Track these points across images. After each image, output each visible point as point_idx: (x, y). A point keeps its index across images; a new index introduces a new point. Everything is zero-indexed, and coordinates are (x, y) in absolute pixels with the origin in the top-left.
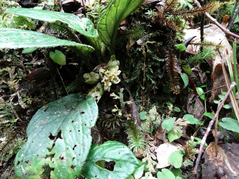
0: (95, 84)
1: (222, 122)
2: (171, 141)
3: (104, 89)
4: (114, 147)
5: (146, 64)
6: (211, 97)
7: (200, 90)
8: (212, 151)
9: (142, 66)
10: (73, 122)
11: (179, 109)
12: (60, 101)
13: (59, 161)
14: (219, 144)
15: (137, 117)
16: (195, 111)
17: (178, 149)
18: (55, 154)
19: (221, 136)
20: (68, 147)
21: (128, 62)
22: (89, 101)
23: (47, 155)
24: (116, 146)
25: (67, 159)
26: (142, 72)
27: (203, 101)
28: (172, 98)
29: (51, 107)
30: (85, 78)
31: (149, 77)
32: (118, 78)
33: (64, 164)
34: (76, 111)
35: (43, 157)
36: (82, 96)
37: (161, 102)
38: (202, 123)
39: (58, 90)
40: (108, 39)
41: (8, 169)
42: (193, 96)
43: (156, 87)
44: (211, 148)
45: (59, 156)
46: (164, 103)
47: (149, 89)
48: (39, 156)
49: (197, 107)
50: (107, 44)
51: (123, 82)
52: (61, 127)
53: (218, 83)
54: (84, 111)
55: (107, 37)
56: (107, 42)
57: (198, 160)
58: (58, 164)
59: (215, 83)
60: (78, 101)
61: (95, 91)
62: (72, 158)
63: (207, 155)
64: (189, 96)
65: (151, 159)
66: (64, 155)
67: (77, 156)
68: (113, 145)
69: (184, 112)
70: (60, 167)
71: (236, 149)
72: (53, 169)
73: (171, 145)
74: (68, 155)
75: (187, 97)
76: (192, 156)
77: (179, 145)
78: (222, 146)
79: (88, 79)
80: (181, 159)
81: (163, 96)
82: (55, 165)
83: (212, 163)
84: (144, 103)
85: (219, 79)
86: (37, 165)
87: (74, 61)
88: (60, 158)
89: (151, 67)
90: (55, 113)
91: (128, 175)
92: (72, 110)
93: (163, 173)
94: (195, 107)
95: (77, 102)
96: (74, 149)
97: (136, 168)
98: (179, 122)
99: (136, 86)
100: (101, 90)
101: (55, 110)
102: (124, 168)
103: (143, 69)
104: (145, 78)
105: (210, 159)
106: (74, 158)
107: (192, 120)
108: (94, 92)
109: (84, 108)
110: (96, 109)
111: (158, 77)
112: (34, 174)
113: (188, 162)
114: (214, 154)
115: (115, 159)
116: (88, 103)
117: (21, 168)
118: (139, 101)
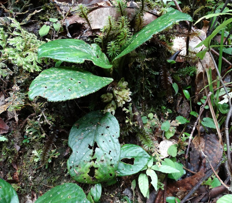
0: (110, 102)
1: (203, 121)
2: (168, 139)
3: (117, 106)
4: (131, 148)
5: (145, 77)
6: (195, 98)
7: (186, 92)
8: (197, 141)
9: (142, 79)
10: (102, 135)
11: (170, 110)
12: (84, 118)
13: (101, 163)
14: (201, 136)
15: (141, 123)
16: (183, 111)
17: (173, 143)
18: (96, 158)
19: (203, 130)
20: (105, 153)
21: (130, 78)
23: (91, 160)
24: (133, 148)
25: (107, 161)
26: (142, 85)
27: (189, 102)
28: (164, 101)
29: (81, 124)
31: (147, 88)
32: (130, 98)
33: (105, 164)
34: (101, 126)
35: (88, 162)
37: (156, 105)
38: (188, 120)
41: (40, 175)
42: (181, 98)
43: (153, 95)
44: (196, 140)
45: (100, 159)
46: (158, 106)
48: (85, 161)
49: (185, 107)
52: (95, 139)
53: (200, 86)
54: (108, 126)
57: (188, 149)
58: (100, 165)
59: (198, 86)
61: (110, 107)
62: (110, 159)
63: (193, 145)
64: (178, 99)
65: (158, 153)
66: (103, 158)
67: (113, 158)
68: (130, 147)
69: (174, 112)
70: (103, 166)
71: (213, 138)
72: (97, 168)
73: (168, 141)
74: (106, 158)
75: (176, 100)
76: (184, 147)
77: (173, 140)
78: (203, 137)
79: (106, 99)
80: (176, 150)
82: (98, 166)
83: (197, 150)
84: (143, 109)
85: (201, 83)
86: (85, 167)
88: (101, 160)
89: (148, 80)
90: (86, 129)
91: (144, 165)
92: (98, 125)
93: (165, 162)
94: (183, 108)
96: (109, 154)
97: (149, 161)
98: (173, 124)
100: (115, 106)
101: (86, 127)
102: (141, 162)
103: (142, 82)
104: (144, 89)
105: (195, 148)
106: (111, 160)
107: (182, 121)
109: (108, 123)
111: (154, 87)
112: (84, 173)
113: (181, 152)
114: (198, 143)
115: (134, 157)
117: (74, 170)
118: (139, 107)
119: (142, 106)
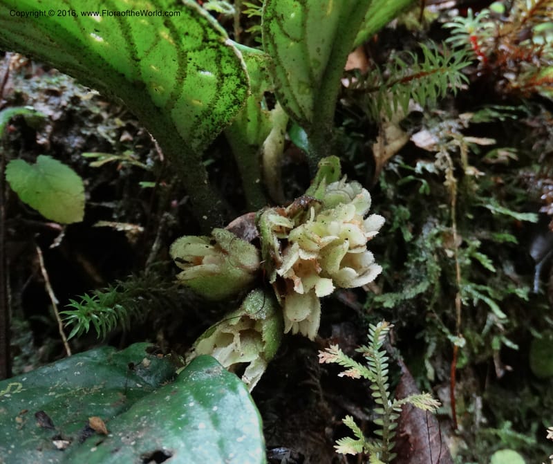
3: (282, 325)
9: (447, 237)
12: (14, 388)
22: (198, 385)
26: (447, 266)
30: (178, 259)
34: (109, 444)
36: (155, 363)
39: (26, 358)
40: (303, 93)
43: (509, 343)
47: (476, 351)
50: (299, 116)
51: (365, 306)
54: (165, 448)
55: (300, 83)
56: (297, 104)
60: (126, 391)
61: (232, 336)
79: (198, 261)
81: (526, 390)
84: (457, 417)
87: (123, 213)
89: (480, 249)
92: (83, 440)
95: (121, 396)
99: (418, 336)
100: (264, 329)
103: (450, 253)
104: (463, 292)
108: (226, 339)
109: (168, 424)
110: (245, 429)
111: (515, 296)
116: (191, 398)
119: (453, 404)
